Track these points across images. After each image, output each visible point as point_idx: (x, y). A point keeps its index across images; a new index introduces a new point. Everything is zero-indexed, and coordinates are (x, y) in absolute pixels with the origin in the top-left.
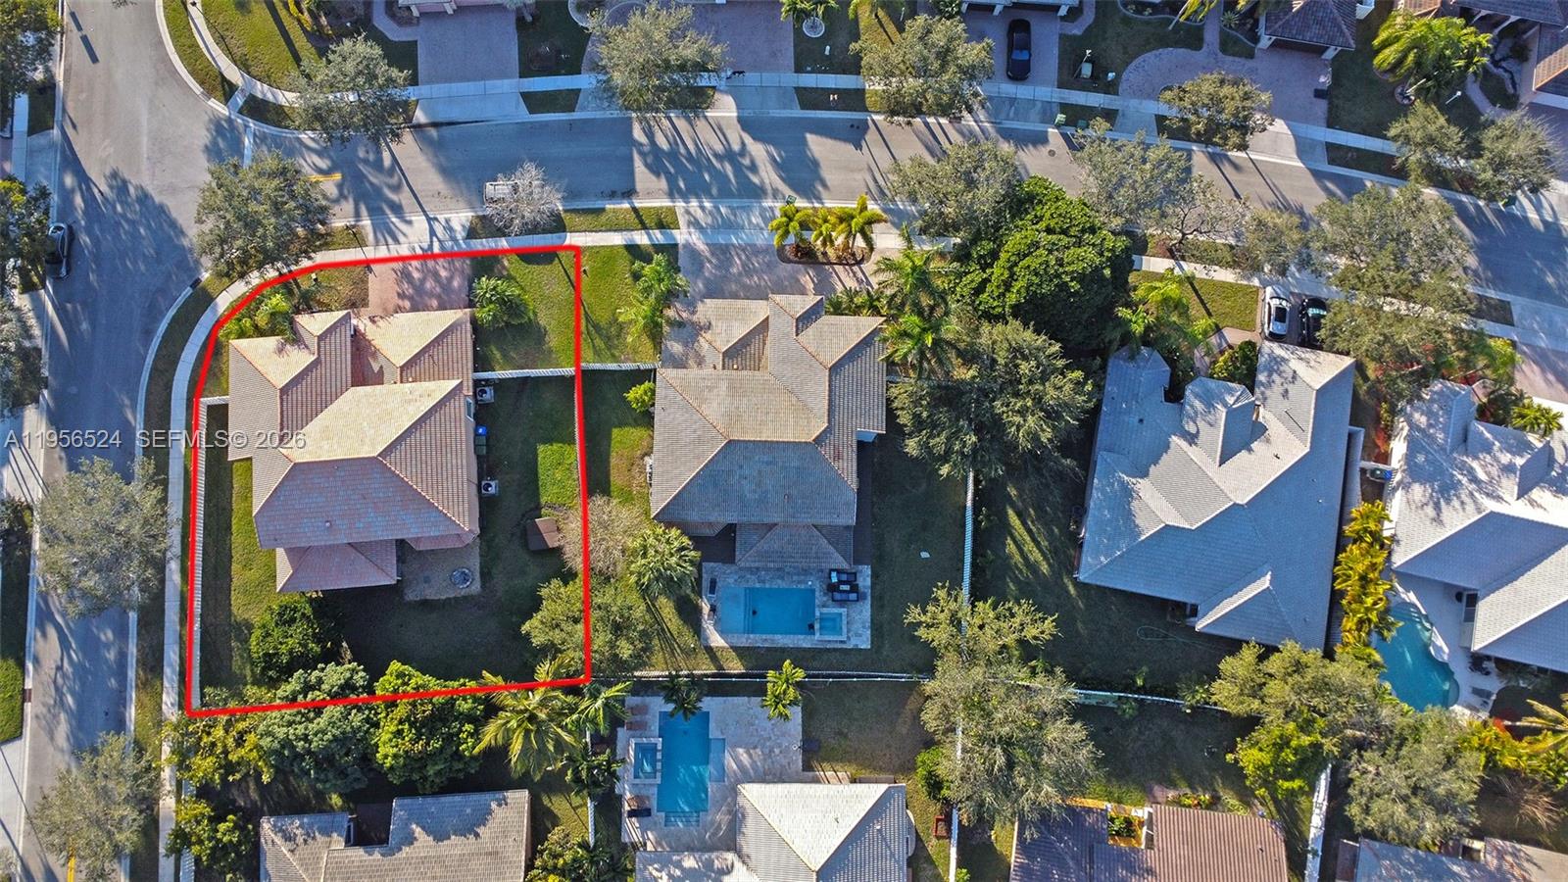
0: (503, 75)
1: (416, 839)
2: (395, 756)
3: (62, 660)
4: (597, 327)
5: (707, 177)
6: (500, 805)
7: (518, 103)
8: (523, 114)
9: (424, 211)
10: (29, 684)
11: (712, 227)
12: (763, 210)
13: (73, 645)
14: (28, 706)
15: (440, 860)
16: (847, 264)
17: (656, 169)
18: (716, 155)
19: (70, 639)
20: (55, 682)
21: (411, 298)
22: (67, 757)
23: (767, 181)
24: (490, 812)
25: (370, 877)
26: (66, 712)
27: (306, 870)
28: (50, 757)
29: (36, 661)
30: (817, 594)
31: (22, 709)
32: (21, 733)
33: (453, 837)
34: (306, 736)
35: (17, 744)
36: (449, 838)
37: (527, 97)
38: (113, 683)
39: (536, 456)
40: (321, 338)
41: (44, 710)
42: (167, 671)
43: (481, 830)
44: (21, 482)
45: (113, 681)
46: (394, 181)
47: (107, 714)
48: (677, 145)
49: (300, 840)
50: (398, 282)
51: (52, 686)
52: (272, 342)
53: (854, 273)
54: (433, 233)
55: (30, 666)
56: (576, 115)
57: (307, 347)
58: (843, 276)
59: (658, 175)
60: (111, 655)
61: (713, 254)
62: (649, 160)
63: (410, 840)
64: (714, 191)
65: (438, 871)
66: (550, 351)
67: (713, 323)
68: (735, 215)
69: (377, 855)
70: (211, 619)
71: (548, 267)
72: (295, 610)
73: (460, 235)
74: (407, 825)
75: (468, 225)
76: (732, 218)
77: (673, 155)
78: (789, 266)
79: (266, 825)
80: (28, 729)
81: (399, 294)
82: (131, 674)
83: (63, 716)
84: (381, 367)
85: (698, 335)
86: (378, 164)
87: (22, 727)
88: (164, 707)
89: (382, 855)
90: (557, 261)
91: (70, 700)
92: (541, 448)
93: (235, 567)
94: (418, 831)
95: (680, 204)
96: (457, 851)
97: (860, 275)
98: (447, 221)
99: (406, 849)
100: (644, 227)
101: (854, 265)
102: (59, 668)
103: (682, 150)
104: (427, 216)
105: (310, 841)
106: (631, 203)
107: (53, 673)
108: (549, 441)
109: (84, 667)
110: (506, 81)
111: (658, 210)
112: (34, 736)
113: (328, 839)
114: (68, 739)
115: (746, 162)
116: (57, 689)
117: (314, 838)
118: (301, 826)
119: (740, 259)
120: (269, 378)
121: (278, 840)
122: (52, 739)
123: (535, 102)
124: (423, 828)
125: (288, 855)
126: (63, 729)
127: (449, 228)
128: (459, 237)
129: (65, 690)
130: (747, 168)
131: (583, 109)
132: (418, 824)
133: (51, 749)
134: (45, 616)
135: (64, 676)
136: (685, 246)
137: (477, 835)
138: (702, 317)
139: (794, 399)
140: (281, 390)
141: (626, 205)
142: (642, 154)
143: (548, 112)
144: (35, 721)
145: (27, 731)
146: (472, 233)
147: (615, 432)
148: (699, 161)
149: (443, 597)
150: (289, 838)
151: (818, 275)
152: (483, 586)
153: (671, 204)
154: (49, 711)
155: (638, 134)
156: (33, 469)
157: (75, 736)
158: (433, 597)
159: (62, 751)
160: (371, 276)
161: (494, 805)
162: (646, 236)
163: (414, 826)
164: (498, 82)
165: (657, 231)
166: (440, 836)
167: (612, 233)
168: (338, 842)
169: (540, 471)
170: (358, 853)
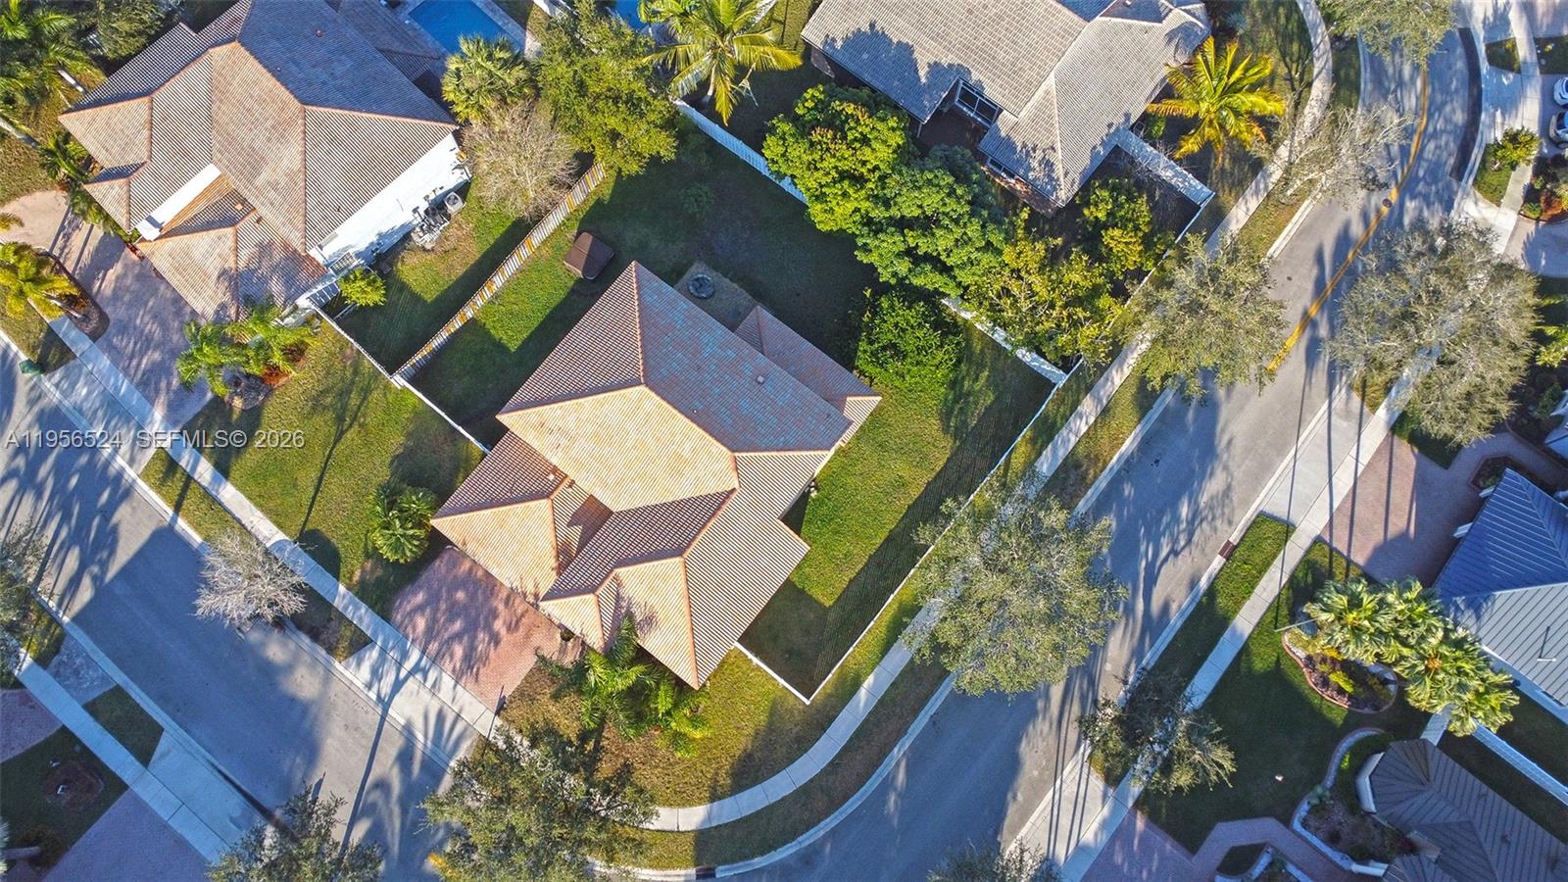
0: (141, 807)
1: (929, 65)
2: (883, 120)
3: (1166, 559)
4: (340, 419)
5: (74, 481)
6: (834, 40)
7: (163, 756)
8: (172, 738)
9: (383, 719)
10: (1218, 562)
11: (128, 420)
12: (65, 394)
13: (1143, 564)
14: (1235, 537)
15: (921, 26)
16: (59, 262)
17: (109, 538)
18: (39, 496)
19: (1142, 574)
20: (1189, 541)
21: (488, 627)
22: (1225, 456)
23: (29, 418)
24: (846, 40)
25: (994, 58)
26: (1196, 503)
27: (1050, 117)
28: (1243, 468)
29: (1193, 583)
30: (411, 9)
31: (1242, 540)
32: (1258, 516)
33: (895, 40)
34: (949, 195)
35: (1269, 509)
36: (899, 42)
37: (144, 756)
38: (1128, 490)
39: (526, 342)
40: (592, 590)
41: (1218, 523)
42: (1062, 453)
43: (865, 28)
44: (1080, 800)
45: (1126, 493)
46: (376, 796)
47: (1157, 461)
48: (63, 543)
49: (1039, 154)
50: (485, 659)
51: (1195, 538)
52: (652, 643)
53: (62, 250)
54: (398, 685)
55: (1204, 583)
56: (120, 678)
57: (618, 598)
58: (74, 256)
59: (115, 530)
60: (1109, 521)
61: (157, 391)
62: (105, 554)
63: (935, 68)
64: (84, 459)
65: (929, 15)
66: (409, 436)
67: (216, 274)
68: (95, 412)
69: (975, 76)
70: (980, 463)
71: (322, 528)
72: (874, 354)
73: (372, 655)
74: (929, 86)
75: (352, 660)
76: (100, 413)
77: (77, 537)
78: (108, 310)
79: (1063, 194)
80: (1248, 515)
81: (497, 643)
82: (1102, 482)
83: (1204, 499)
84: (570, 525)
85: (240, 275)
86: (376, 833)
87: (1254, 522)
88: (1092, 420)
89: (970, 73)
90: (310, 526)
91: (1184, 511)
92: (513, 346)
93: (915, 493)
94: (923, 73)
95: (131, 473)
96: (901, 23)
97: (60, 243)
98: (369, 686)
99: (945, 62)
100: (189, 479)
101: (54, 257)
102: (1174, 552)
103: (64, 533)
104: (385, 711)
105: (1030, 146)
106: (174, 520)
107: (1186, 552)
108: (499, 346)
109: (1148, 532)
110: (146, 797)
111: (159, 486)
112: (1246, 503)
113: (1012, 135)
114: (1212, 474)
115: (21, 461)
116: (1191, 534)
117: (1024, 146)
118: (1029, 169)
119: (139, 364)
120: (684, 586)
121: (1059, 171)
122: (1229, 487)
123: (142, 739)
124: (916, 71)
125: (1058, 146)
126: (1213, 486)
127: (376, 674)
128: (375, 653)
129: (1183, 526)
130: (27, 454)
131: (106, 678)
132: (919, 79)
133: (1238, 474)
134: (1152, 626)
135: (1175, 541)
136: (175, 424)
137: (872, 26)
138: (220, 295)
139: (214, 107)
140: (681, 555)
141: (182, 525)
142: (104, 566)
143: (142, 711)
144: (1236, 519)
145: (1250, 514)
146: (359, 643)
147: (429, 297)
148: (62, 503)
149: (735, 286)
150: (1049, 165)
151: (94, 278)
152: (690, 264)
153: (140, 482)
154: (1213, 519)
155: (85, 594)
156: (1056, 806)
157: (1204, 472)
158: (745, 294)
159: (1226, 468)
160: (507, 693)
161: (839, 44)
162: (200, 469)
163: (923, 80)
164: (155, 806)
165: (183, 463)
166: (906, 50)
167: (226, 505)
168: (1005, 122)
169: (536, 324)
170: (993, 92)
